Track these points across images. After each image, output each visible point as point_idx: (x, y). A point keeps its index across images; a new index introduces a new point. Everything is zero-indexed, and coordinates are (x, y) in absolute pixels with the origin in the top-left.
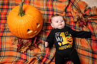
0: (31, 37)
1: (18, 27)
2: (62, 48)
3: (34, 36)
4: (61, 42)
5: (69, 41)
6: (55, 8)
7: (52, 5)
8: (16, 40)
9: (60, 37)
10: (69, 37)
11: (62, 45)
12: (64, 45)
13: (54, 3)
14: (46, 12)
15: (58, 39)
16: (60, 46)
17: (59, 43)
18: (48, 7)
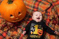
0: (14, 22)
1: (4, 11)
2: (32, 36)
3: (16, 21)
4: (33, 32)
5: (39, 33)
6: (39, 7)
7: (38, 5)
8: (4, 21)
9: (34, 27)
10: (40, 30)
11: (33, 34)
12: (34, 34)
13: (40, 4)
14: (32, 9)
15: (32, 29)
16: (31, 34)
17: (31, 32)
18: (35, 6)
